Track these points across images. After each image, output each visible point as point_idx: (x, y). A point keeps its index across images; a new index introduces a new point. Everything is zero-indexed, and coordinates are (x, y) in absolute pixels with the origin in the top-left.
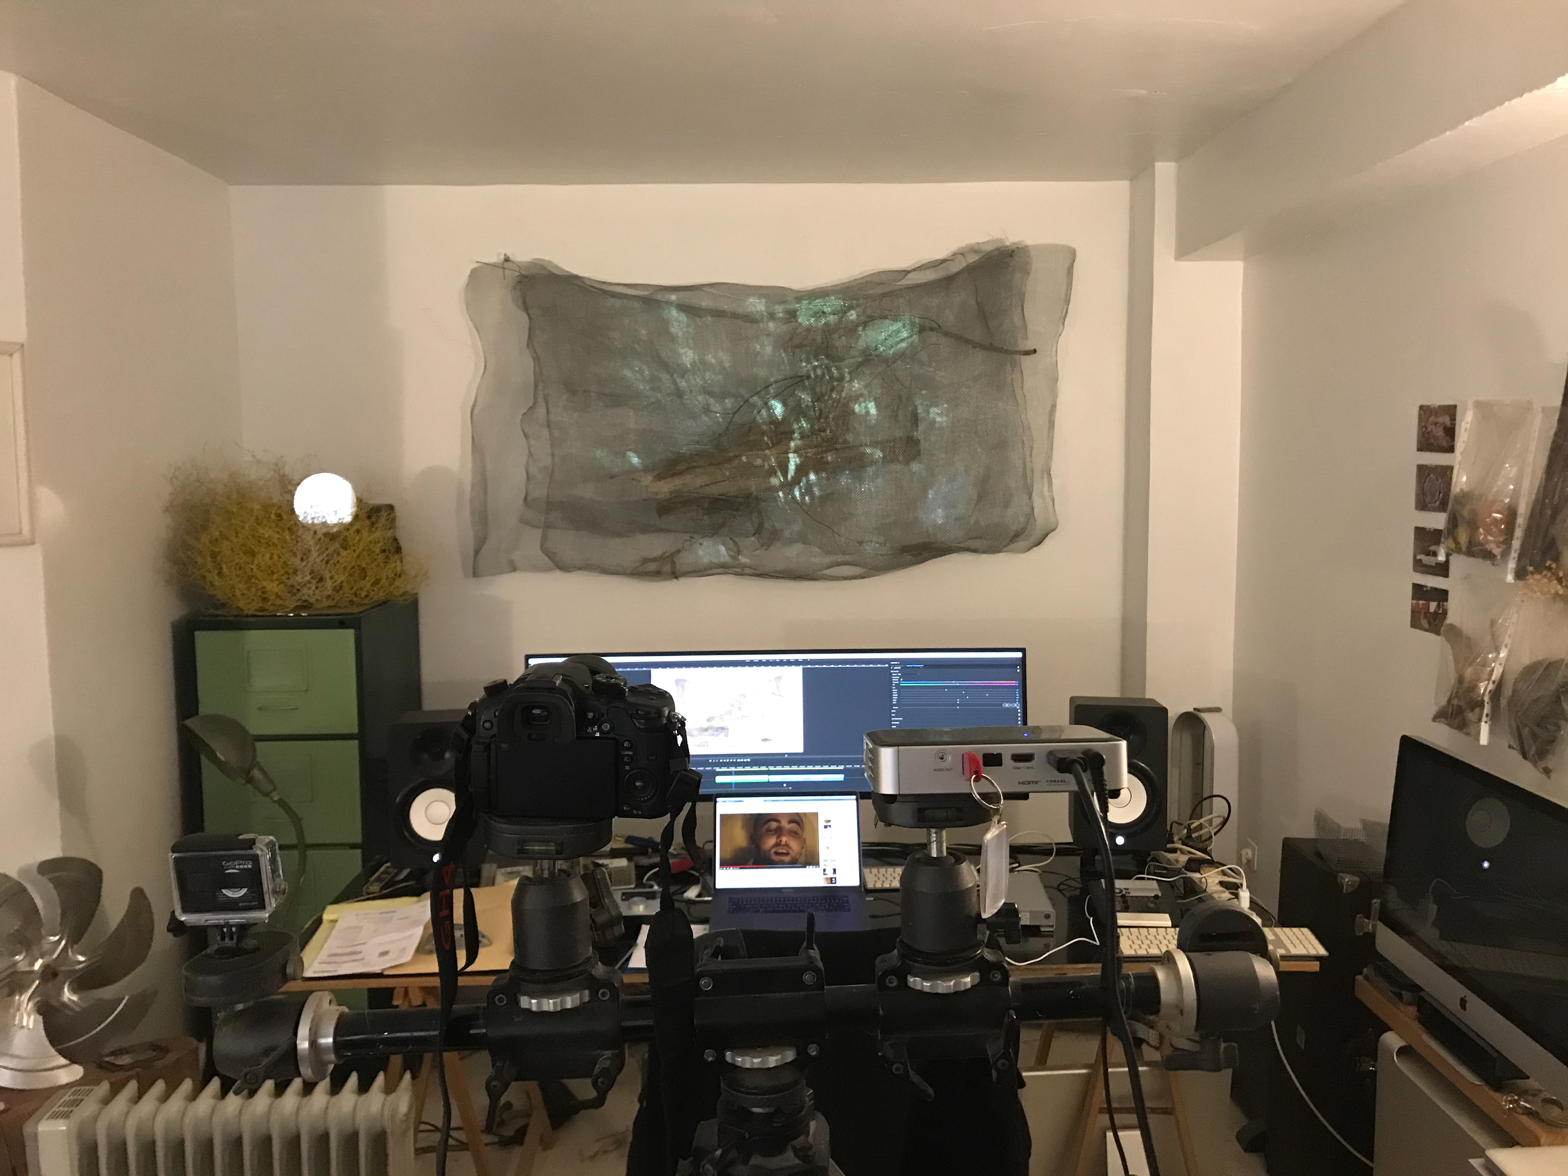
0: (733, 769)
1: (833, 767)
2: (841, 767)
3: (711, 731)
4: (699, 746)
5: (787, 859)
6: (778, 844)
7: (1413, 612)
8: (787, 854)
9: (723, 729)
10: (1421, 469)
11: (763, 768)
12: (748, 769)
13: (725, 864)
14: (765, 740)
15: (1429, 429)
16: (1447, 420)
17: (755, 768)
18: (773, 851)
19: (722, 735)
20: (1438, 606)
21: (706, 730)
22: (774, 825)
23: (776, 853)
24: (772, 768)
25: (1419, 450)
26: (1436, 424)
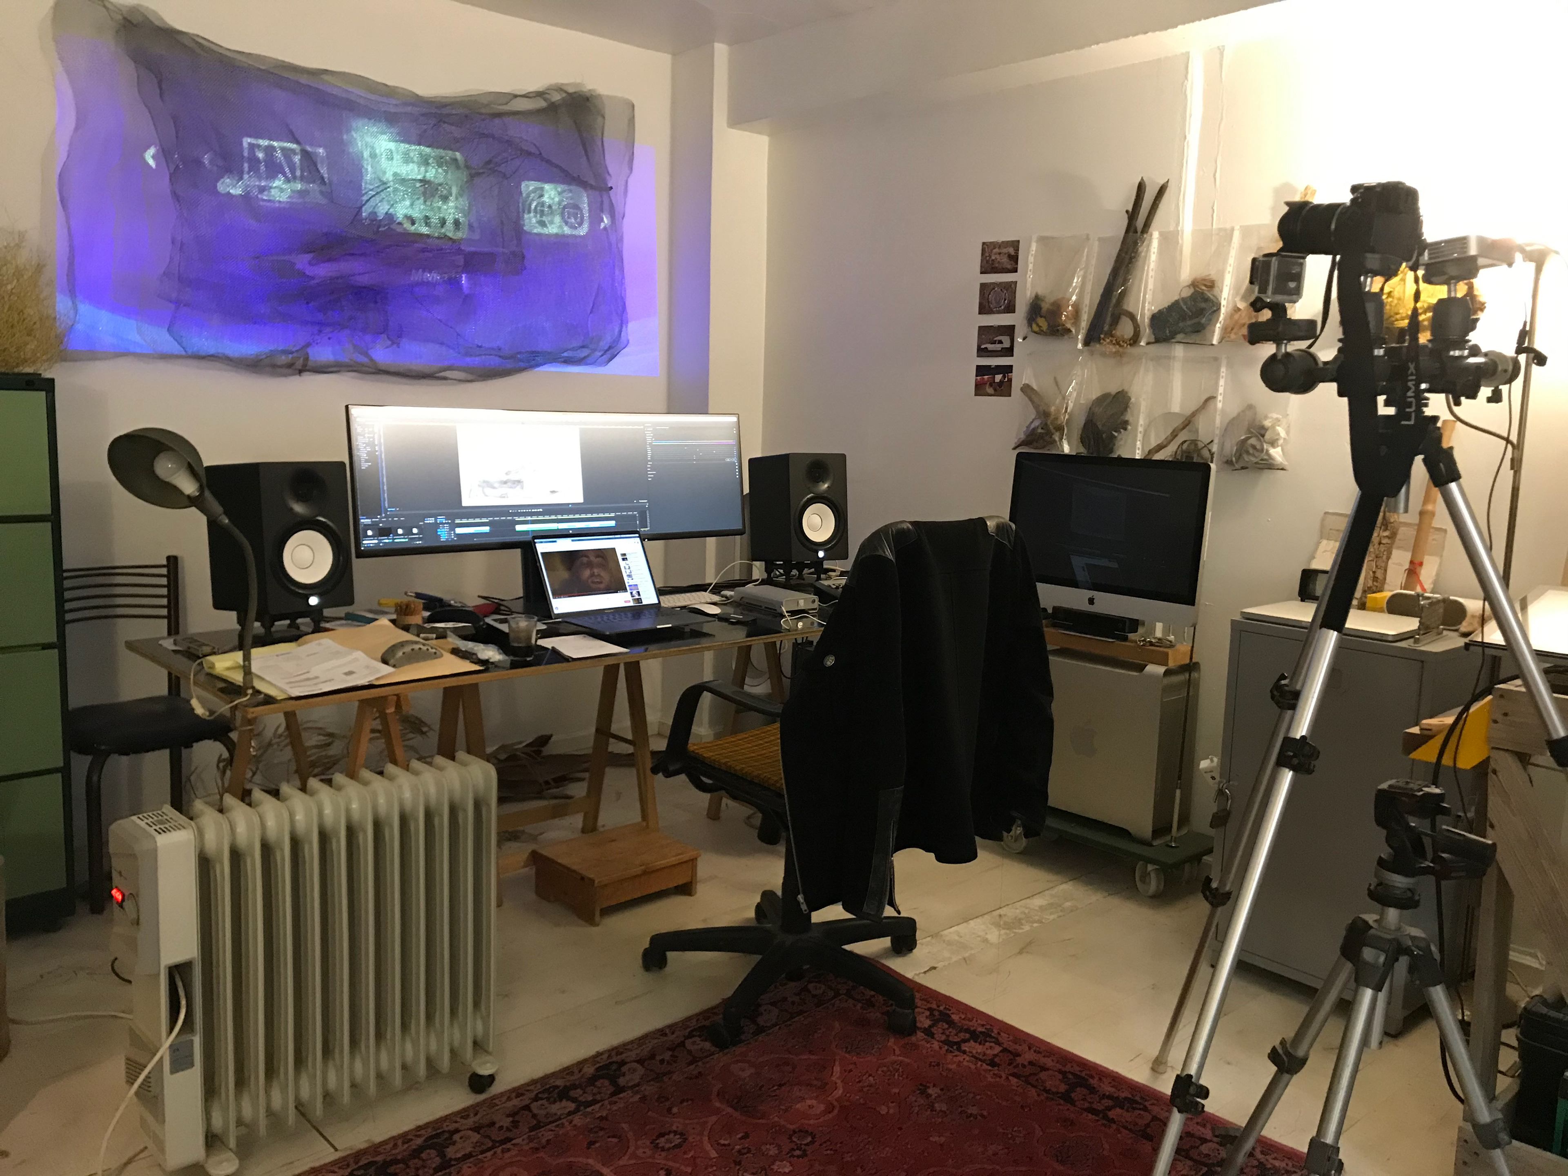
0: (529, 518)
1: (607, 515)
2: (613, 515)
3: (509, 484)
4: (501, 497)
5: (602, 586)
6: (592, 575)
7: (976, 385)
8: (601, 582)
9: (519, 482)
10: (983, 286)
11: (553, 517)
12: (541, 518)
13: (558, 594)
14: (553, 492)
15: (993, 258)
16: (1011, 251)
17: (547, 517)
18: (590, 581)
19: (518, 487)
20: (1004, 377)
21: (505, 483)
22: (585, 560)
23: (593, 582)
24: (560, 517)
25: (982, 273)
26: (1000, 254)
